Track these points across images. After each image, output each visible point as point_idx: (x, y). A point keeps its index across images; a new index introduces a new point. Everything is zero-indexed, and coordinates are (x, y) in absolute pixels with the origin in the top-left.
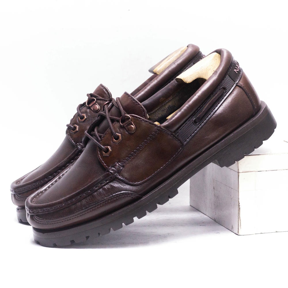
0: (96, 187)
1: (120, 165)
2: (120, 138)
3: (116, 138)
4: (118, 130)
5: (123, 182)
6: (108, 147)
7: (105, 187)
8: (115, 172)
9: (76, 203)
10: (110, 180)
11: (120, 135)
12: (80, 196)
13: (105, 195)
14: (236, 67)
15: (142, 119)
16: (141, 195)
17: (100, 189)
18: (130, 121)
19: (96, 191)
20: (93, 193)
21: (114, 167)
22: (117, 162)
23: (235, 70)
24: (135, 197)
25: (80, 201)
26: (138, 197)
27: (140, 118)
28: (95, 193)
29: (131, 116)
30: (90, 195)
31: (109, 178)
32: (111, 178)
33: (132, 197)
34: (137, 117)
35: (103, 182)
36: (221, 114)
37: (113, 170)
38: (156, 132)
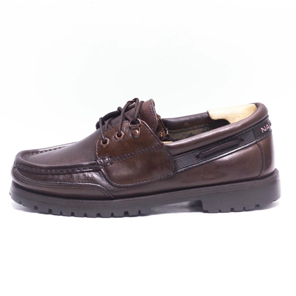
0: (78, 170)
1: (109, 160)
2: (122, 137)
3: (119, 135)
4: (125, 129)
5: (104, 176)
6: (107, 140)
7: (86, 173)
8: (102, 165)
9: (55, 175)
10: (94, 169)
11: (123, 134)
12: (61, 170)
13: (82, 180)
14: (265, 127)
15: (149, 129)
16: (114, 197)
17: (81, 173)
18: (138, 126)
19: (77, 173)
20: (73, 173)
21: (103, 159)
22: (108, 157)
23: (262, 129)
24: (108, 195)
25: (59, 174)
26: (111, 197)
27: (148, 128)
28: (75, 175)
29: (141, 122)
30: (70, 174)
31: (93, 167)
32: (96, 168)
33: (105, 194)
34: (146, 126)
35: (87, 168)
36: (226, 161)
37: (100, 162)
38: (156, 147)
